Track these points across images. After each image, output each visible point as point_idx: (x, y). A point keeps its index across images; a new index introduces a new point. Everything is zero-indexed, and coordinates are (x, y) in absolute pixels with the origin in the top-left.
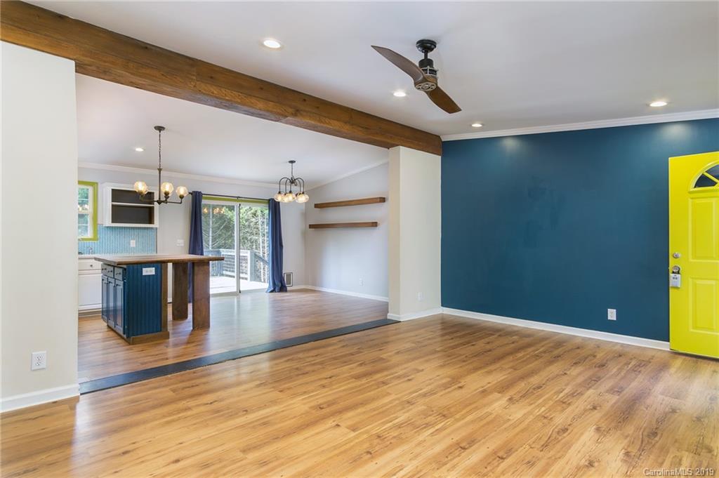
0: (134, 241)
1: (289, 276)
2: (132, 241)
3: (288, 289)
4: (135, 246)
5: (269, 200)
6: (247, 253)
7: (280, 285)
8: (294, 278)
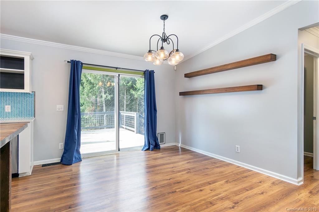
0: (10, 106)
1: (162, 135)
2: (6, 107)
3: (162, 146)
4: (10, 111)
5: (145, 71)
6: (134, 114)
7: (154, 144)
8: (167, 137)
